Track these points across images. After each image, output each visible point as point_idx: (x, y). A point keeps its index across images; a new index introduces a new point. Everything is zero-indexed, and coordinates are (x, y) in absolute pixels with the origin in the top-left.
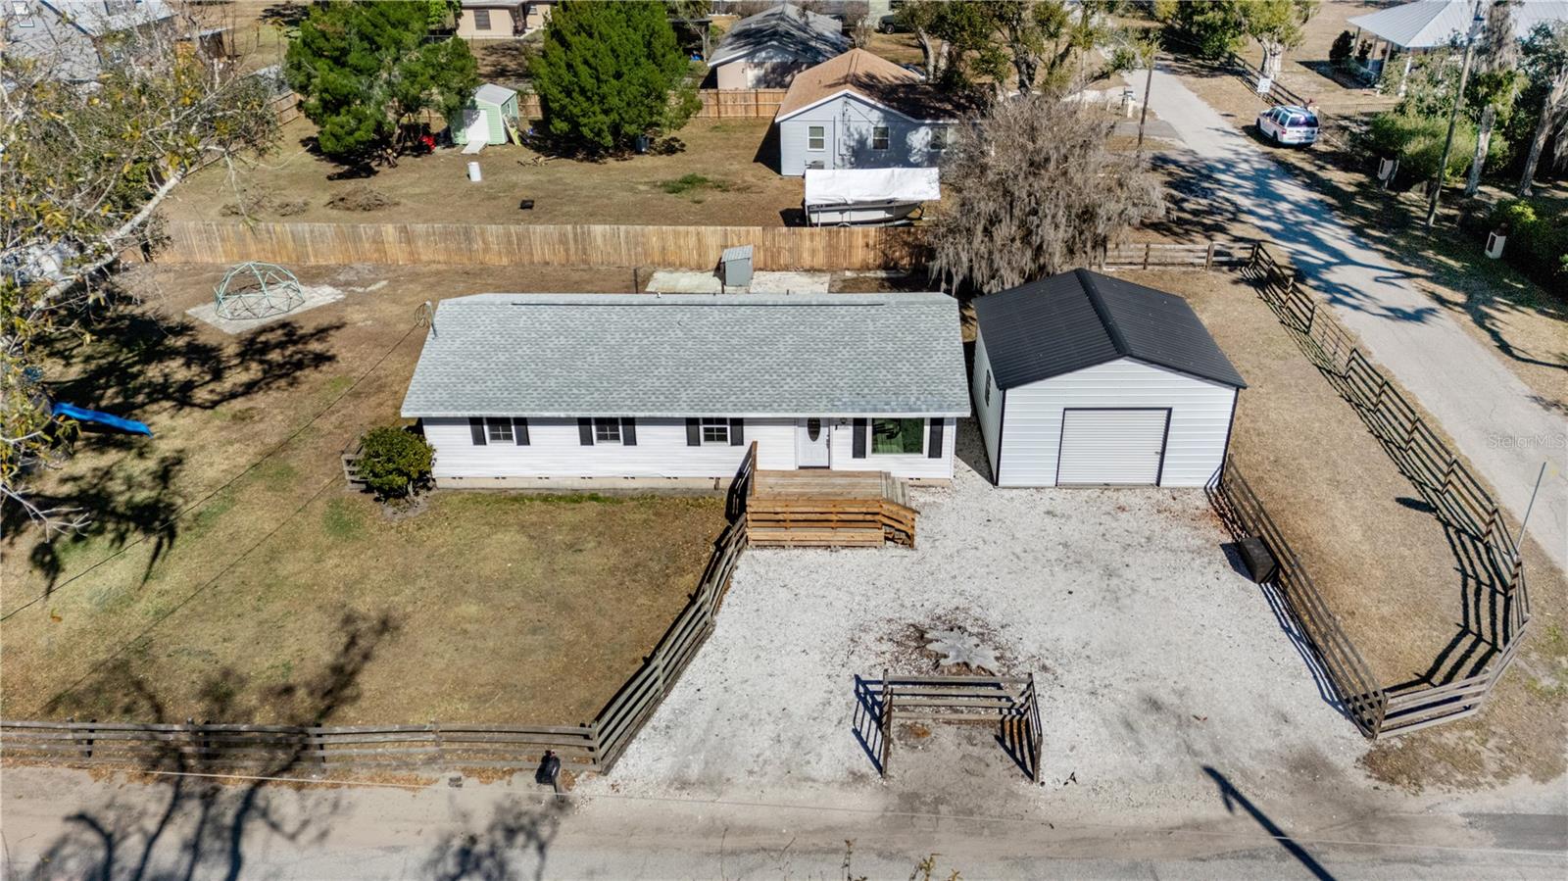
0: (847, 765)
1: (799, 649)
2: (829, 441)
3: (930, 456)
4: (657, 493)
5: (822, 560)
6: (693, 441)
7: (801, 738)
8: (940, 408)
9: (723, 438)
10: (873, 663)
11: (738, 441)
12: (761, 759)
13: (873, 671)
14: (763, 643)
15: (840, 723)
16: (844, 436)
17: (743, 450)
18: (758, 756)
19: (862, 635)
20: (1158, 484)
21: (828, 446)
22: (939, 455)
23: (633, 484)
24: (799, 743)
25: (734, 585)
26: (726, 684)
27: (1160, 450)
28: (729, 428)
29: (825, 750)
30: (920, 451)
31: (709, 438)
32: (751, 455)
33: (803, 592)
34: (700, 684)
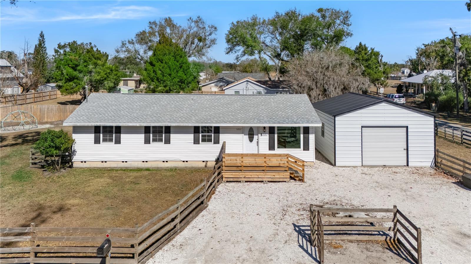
0: (296, 260)
1: (255, 214)
2: (258, 142)
3: (304, 150)
4: (177, 168)
5: (260, 186)
6: (196, 142)
7: (264, 249)
8: (308, 122)
9: (210, 140)
10: (298, 218)
11: (217, 142)
12: (240, 258)
13: (299, 221)
14: (235, 211)
15: (286, 242)
16: (264, 139)
17: (219, 146)
18: (239, 257)
19: (289, 208)
20: (408, 165)
21: (258, 145)
22: (308, 149)
23: (166, 165)
24: (263, 252)
25: (217, 193)
26: (216, 227)
27: (406, 148)
28: (213, 135)
29: (280, 254)
30: (300, 147)
31: (203, 140)
32: (223, 148)
33: (253, 195)
34: (200, 228)
